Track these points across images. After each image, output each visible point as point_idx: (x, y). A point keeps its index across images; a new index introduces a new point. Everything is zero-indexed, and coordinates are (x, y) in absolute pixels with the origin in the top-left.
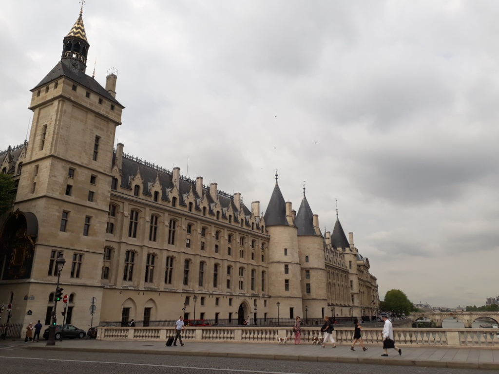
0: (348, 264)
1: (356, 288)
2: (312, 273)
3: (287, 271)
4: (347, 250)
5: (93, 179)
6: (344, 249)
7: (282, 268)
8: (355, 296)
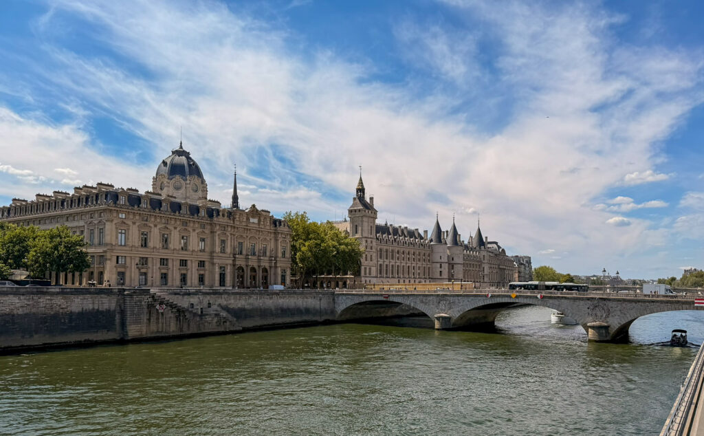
0: (482, 257)
1: (486, 272)
2: (455, 266)
3: (441, 267)
4: (482, 247)
5: (372, 242)
6: (480, 248)
7: (438, 265)
8: (485, 276)
